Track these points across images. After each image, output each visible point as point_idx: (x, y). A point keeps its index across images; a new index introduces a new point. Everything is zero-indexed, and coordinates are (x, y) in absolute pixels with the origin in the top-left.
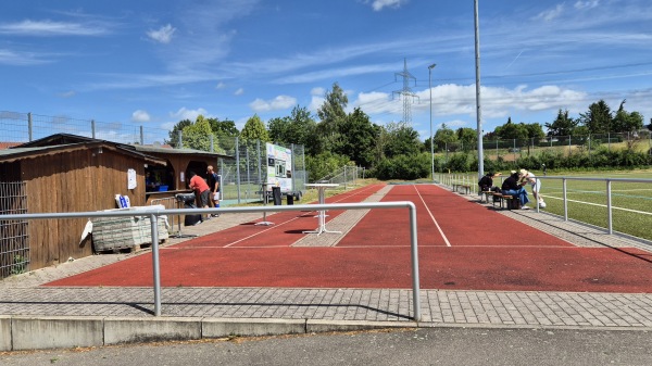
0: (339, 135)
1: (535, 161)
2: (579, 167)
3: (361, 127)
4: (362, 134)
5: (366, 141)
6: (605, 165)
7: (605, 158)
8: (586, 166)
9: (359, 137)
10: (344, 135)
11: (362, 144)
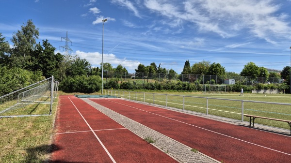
0: (29, 57)
1: (152, 85)
2: (171, 89)
3: (49, 53)
4: (49, 58)
5: (53, 63)
6: (181, 89)
7: (181, 86)
8: (174, 89)
9: (47, 60)
10: (34, 58)
11: (49, 65)
